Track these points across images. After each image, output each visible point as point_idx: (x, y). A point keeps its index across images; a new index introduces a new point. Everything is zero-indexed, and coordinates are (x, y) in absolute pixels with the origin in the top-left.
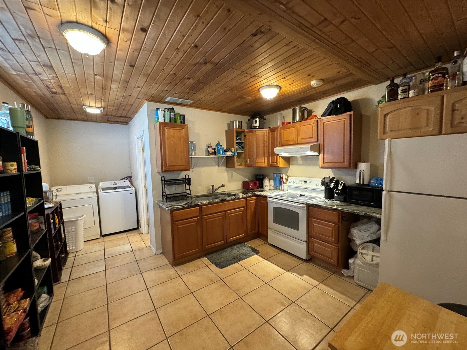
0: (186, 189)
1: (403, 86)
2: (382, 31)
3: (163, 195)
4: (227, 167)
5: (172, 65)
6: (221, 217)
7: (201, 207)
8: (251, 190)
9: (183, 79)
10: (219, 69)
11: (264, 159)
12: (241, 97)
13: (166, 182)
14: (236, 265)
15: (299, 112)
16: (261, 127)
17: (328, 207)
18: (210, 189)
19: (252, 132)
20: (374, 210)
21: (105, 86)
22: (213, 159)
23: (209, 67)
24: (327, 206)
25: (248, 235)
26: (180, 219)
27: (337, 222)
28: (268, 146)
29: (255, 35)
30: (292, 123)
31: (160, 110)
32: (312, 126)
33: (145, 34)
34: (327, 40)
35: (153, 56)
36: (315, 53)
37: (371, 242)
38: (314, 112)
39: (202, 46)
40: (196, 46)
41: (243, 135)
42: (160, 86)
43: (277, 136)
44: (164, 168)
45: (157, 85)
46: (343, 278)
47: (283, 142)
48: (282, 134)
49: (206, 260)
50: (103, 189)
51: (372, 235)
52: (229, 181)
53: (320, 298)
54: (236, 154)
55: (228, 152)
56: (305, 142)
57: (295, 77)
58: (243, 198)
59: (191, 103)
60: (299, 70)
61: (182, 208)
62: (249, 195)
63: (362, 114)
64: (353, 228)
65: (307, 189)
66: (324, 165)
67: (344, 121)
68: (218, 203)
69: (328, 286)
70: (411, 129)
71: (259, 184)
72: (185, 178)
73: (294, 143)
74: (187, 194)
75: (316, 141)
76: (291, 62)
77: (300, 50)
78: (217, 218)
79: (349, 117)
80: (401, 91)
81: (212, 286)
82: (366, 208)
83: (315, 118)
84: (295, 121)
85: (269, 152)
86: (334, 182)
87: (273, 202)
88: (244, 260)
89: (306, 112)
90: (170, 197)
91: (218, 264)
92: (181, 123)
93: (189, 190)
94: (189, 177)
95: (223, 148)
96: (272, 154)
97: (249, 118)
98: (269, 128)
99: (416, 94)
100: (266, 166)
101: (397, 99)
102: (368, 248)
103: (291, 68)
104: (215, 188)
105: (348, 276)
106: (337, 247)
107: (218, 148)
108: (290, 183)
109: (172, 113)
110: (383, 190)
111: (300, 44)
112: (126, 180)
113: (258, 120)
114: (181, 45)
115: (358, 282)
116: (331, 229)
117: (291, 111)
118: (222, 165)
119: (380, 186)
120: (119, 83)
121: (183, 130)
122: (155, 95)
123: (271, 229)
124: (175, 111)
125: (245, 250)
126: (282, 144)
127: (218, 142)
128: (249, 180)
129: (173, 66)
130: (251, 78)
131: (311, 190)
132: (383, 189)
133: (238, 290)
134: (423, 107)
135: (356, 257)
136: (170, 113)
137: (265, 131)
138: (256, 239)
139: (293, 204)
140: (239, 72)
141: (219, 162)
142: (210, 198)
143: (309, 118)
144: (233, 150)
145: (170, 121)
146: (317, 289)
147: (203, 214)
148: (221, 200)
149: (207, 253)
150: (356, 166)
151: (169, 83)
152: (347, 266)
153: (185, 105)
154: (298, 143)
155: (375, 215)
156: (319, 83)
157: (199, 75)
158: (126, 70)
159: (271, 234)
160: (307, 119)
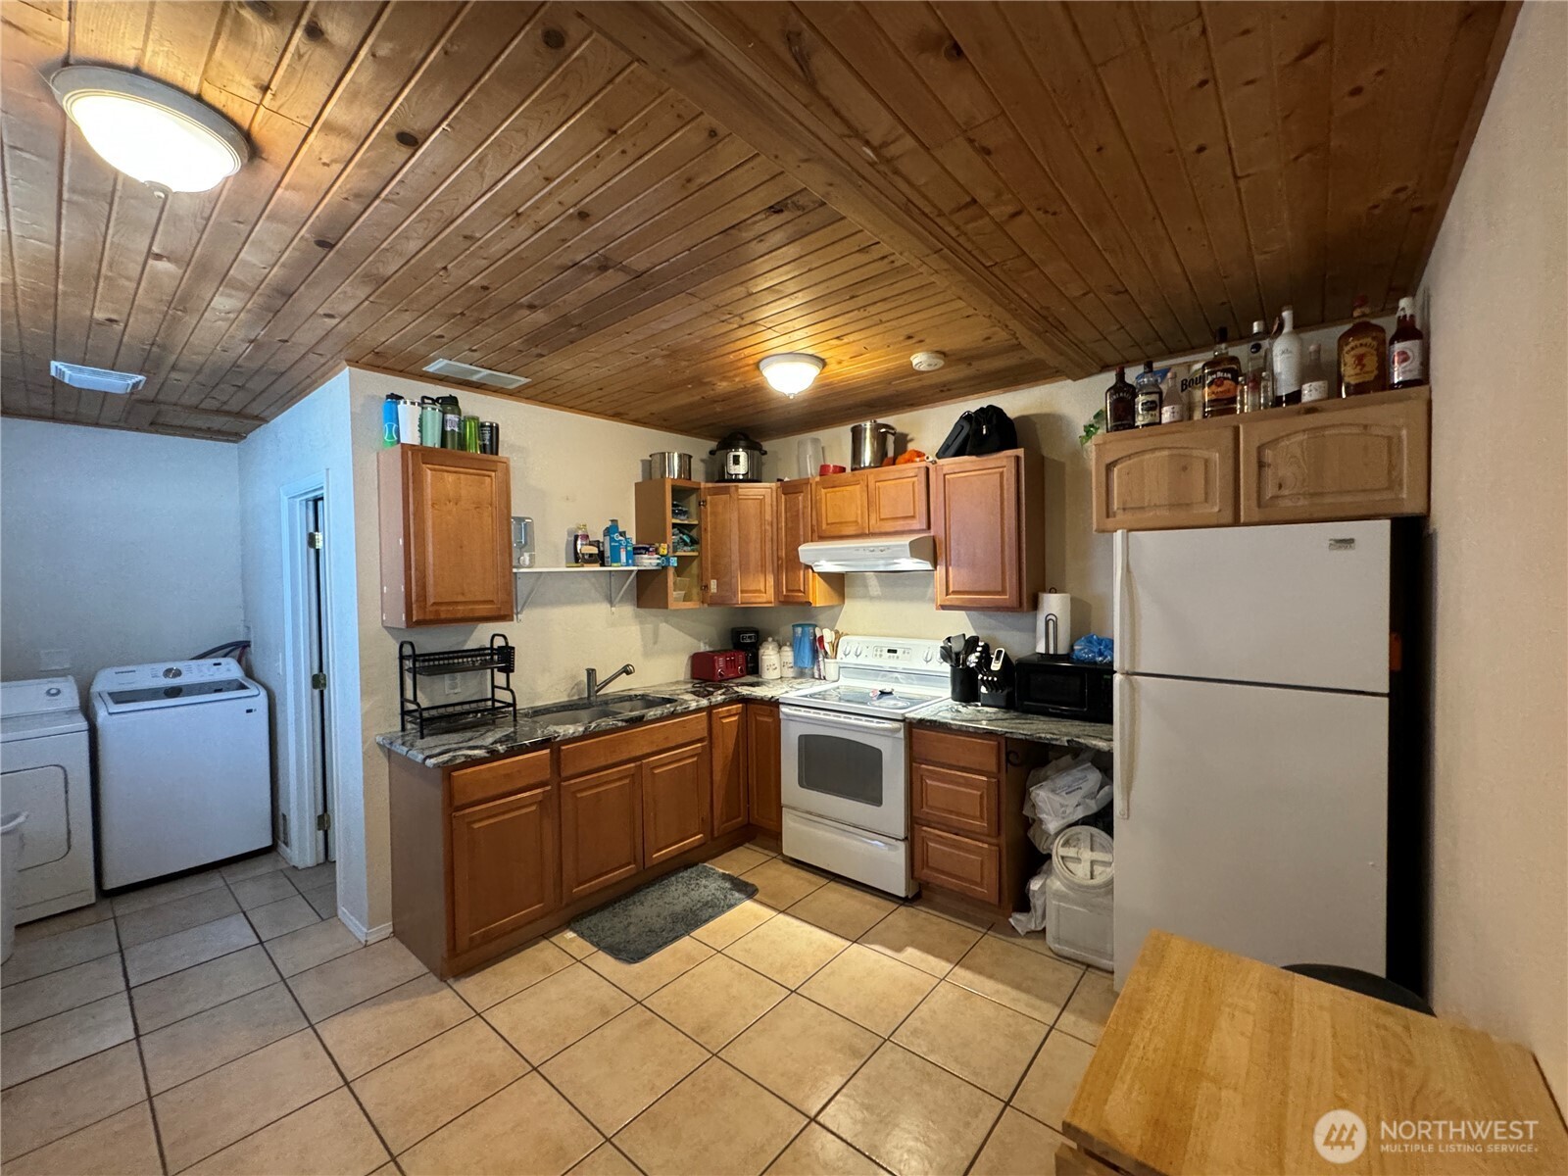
0: (494, 687)
1: (1147, 394)
2: (1103, 252)
3: (404, 713)
4: (639, 606)
5: (485, 258)
6: (627, 781)
7: (555, 747)
8: (720, 681)
9: (515, 306)
10: (644, 290)
11: (762, 580)
12: (698, 381)
13: (420, 664)
14: (685, 943)
15: (873, 437)
16: (753, 477)
17: (967, 727)
18: (581, 681)
19: (726, 491)
20: (1089, 728)
21: (184, 299)
22: (593, 580)
23: (613, 279)
24: (964, 723)
25: (716, 834)
26: (480, 795)
27: (994, 769)
28: (775, 537)
29: (776, 210)
30: (852, 470)
31: (405, 403)
32: (911, 484)
33: (410, 151)
34: (970, 252)
35: (419, 220)
36: (934, 283)
37: (1085, 821)
38: (912, 440)
39: (604, 218)
40: (583, 215)
41: (693, 499)
42: (417, 322)
43: (804, 507)
44: (414, 612)
45: (407, 317)
46: (1018, 941)
47: (824, 526)
48: (821, 502)
49: (572, 940)
50: (120, 697)
51: (1087, 800)
52: (647, 654)
53: (962, 1014)
54: (674, 562)
55: (646, 556)
56: (892, 530)
57: (871, 339)
58: (698, 710)
59: (521, 383)
60: (884, 320)
61: (487, 755)
62: (718, 697)
63: (1043, 457)
64: (1036, 784)
65: (896, 675)
66: (948, 600)
67: (1002, 474)
68: (616, 730)
69: (979, 970)
70: (1172, 506)
71: (747, 663)
72: (488, 646)
73: (859, 532)
74: (497, 705)
75: (924, 527)
76: (865, 296)
77: (897, 268)
78: (613, 785)
79: (1013, 464)
80: (1142, 404)
81: (607, 1031)
82: (1068, 723)
83: (918, 459)
84: (860, 463)
85: (779, 558)
86: (979, 649)
87: (798, 719)
88: (711, 924)
89: (891, 439)
90: (432, 719)
91: (620, 951)
92: (485, 453)
93: (508, 688)
94: (507, 643)
95: (628, 542)
96: (789, 564)
97: (713, 444)
98: (779, 480)
99: (1177, 417)
100: (771, 603)
101: (1132, 426)
102: (1079, 840)
103: (862, 314)
104: (601, 678)
105: (1028, 933)
106: (998, 845)
107: (612, 540)
108: (846, 655)
109: (449, 416)
110: (1116, 672)
111: (901, 254)
112: (225, 656)
113: (742, 454)
114: (536, 201)
115: (1056, 947)
116: (979, 793)
117: (845, 432)
118: (621, 601)
119: (1100, 659)
120: (248, 295)
121: (489, 476)
122: (389, 347)
123: (794, 808)
124: (459, 410)
125: (710, 888)
126: (823, 535)
127: (612, 521)
128: (711, 649)
129: (484, 263)
130: (740, 327)
131: (911, 675)
132: (1115, 669)
133: (702, 1030)
134: (1195, 453)
135: (1050, 872)
136: (444, 413)
137: (764, 489)
138: (741, 848)
139: (863, 722)
140: (705, 306)
141: (613, 590)
142: (584, 714)
143: (900, 458)
144: (663, 550)
145: (443, 443)
146: (948, 986)
147: (564, 774)
148: (626, 721)
149: (577, 914)
150: (1035, 605)
151: (455, 315)
152: (1023, 904)
153: (493, 389)
154: (871, 531)
155: (1094, 742)
156: (936, 361)
157: (571, 301)
158: (298, 253)
159: (793, 828)
160: (894, 462)
